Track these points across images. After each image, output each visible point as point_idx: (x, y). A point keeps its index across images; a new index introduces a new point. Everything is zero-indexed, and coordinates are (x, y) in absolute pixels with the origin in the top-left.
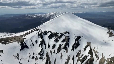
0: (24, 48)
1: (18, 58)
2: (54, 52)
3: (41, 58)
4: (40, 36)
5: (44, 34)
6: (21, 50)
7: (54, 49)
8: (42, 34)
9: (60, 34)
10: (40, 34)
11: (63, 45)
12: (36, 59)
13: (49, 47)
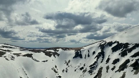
0: (78, 56)
1: (67, 64)
2: (113, 69)
3: (91, 72)
4: (101, 48)
5: (107, 45)
6: (74, 58)
7: (115, 65)
8: (105, 45)
9: (133, 45)
10: (102, 45)
11: (132, 60)
12: (85, 71)
13: (108, 61)
